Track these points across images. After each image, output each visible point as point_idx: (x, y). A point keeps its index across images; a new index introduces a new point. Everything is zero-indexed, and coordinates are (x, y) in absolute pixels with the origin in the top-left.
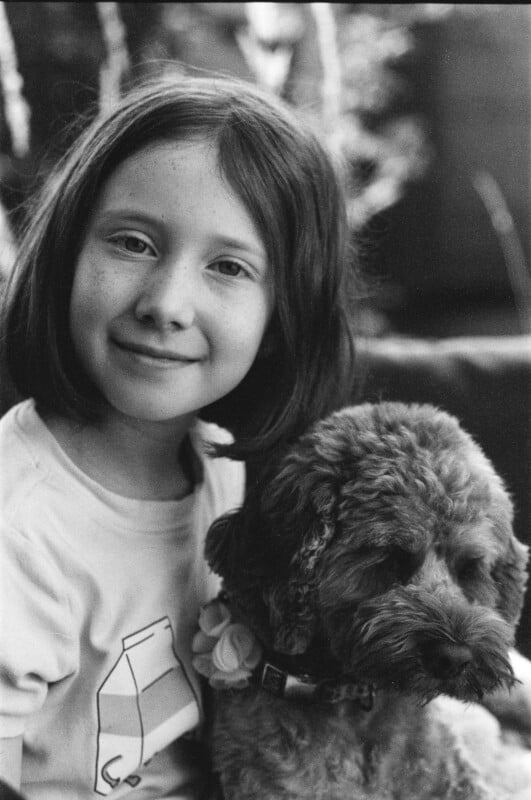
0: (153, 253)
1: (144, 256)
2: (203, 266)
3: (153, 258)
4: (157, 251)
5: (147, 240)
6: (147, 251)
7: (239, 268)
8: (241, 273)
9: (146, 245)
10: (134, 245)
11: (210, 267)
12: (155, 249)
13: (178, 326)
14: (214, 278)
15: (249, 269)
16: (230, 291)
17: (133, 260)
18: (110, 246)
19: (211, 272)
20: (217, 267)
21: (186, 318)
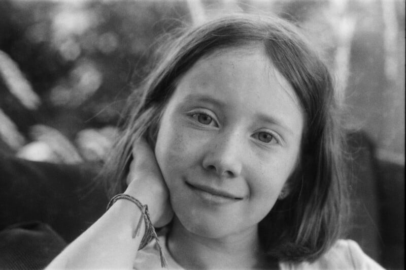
0: (217, 125)
1: (211, 126)
2: (249, 135)
3: (217, 129)
4: (219, 124)
5: (213, 115)
6: (212, 123)
7: (272, 136)
8: (273, 141)
9: (212, 119)
10: (204, 118)
11: (253, 136)
12: (218, 122)
13: (231, 174)
14: (256, 143)
15: (278, 137)
17: (203, 129)
18: (188, 119)
19: (254, 139)
20: (257, 136)
21: (237, 169)
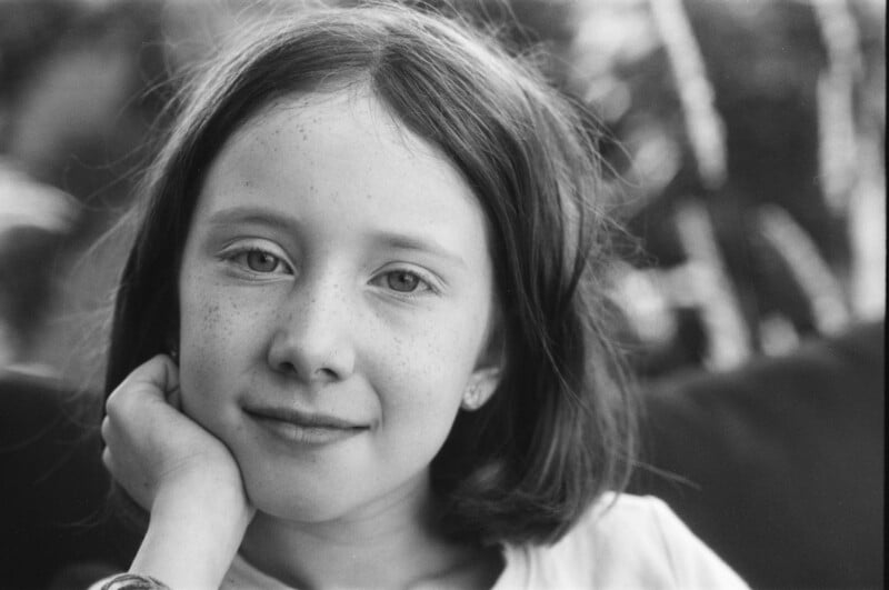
0: (289, 271)
1: (277, 275)
2: (363, 280)
3: (290, 278)
4: (293, 267)
5: (277, 251)
6: (280, 268)
7: (417, 279)
8: (421, 287)
9: (277, 259)
10: (258, 259)
11: (374, 281)
12: (290, 263)
13: (332, 374)
14: (381, 297)
15: (432, 278)
16: (406, 315)
17: (262, 284)
18: (224, 265)
19: (374, 289)
20: (384, 280)
21: (344, 361)
